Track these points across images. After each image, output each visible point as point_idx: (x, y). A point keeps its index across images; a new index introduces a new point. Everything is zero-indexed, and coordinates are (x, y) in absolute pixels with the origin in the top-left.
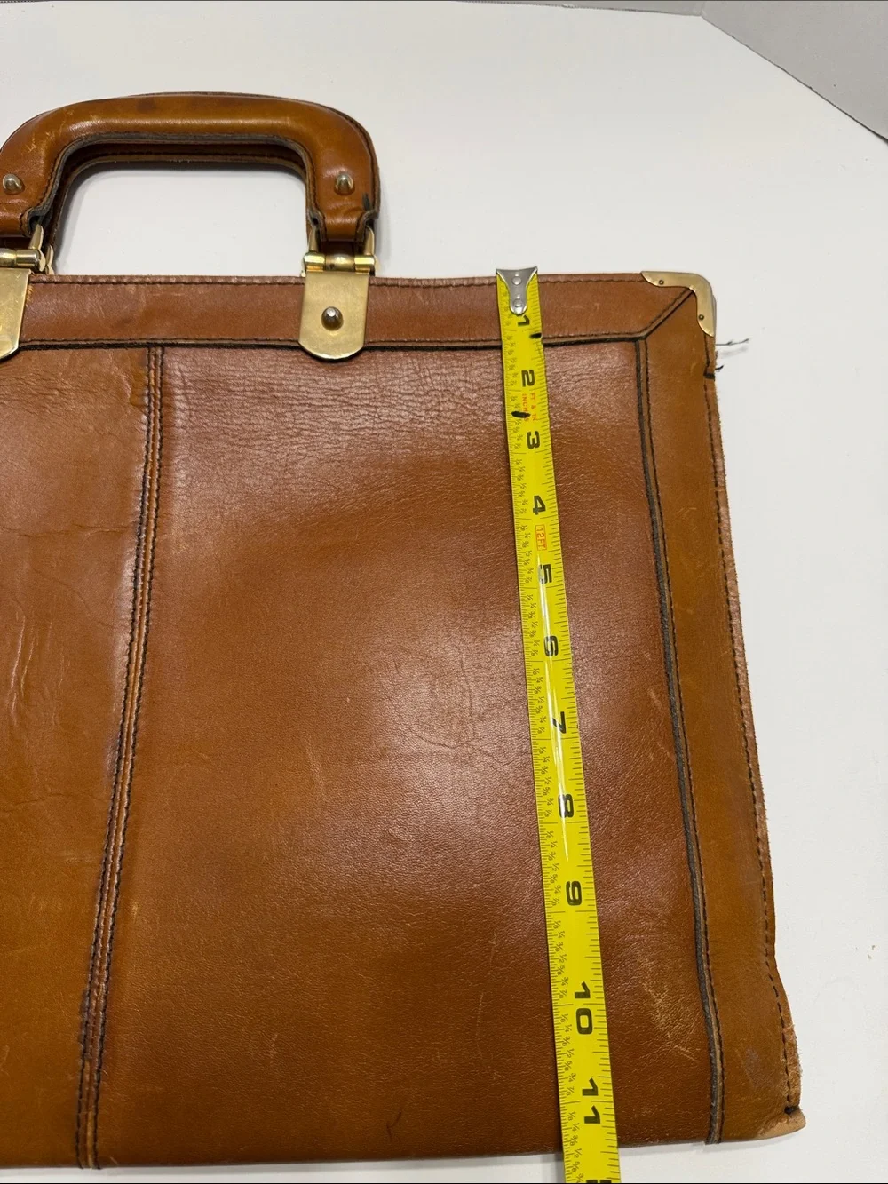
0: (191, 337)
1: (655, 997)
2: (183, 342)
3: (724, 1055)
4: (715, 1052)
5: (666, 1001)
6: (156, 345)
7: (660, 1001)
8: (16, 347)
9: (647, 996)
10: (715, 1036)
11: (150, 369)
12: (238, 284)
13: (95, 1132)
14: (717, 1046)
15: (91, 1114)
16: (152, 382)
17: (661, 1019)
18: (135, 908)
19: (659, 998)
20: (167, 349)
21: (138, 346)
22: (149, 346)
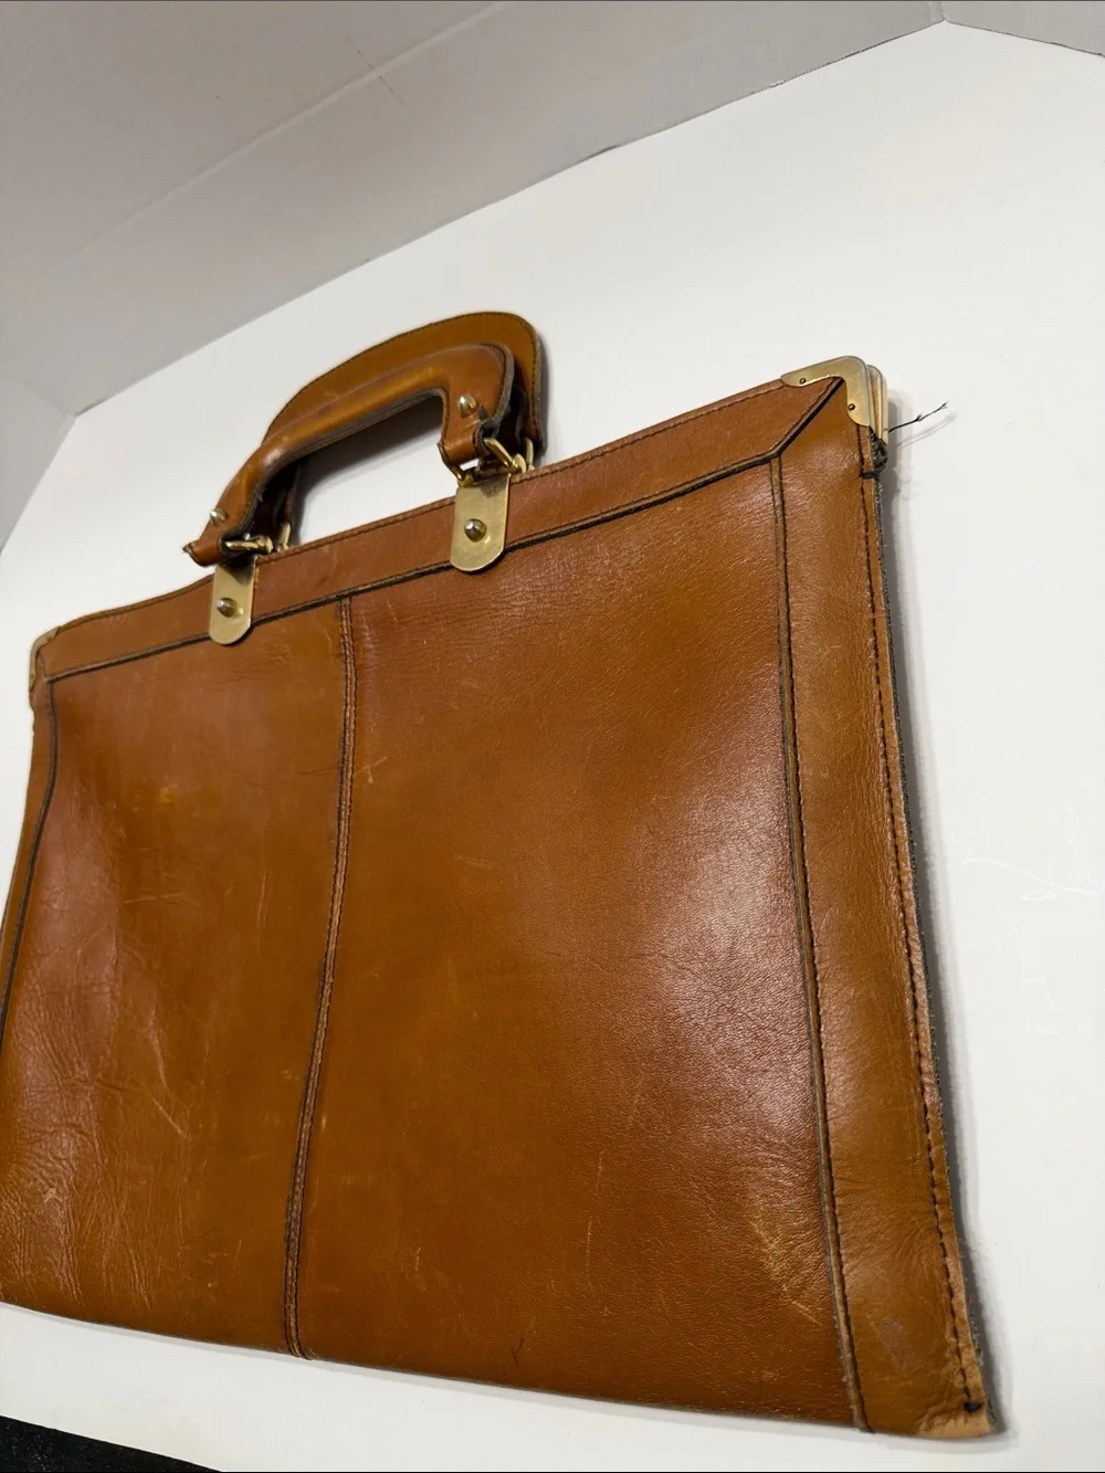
0: (368, 581)
1: (767, 1241)
2: (362, 588)
3: (852, 1320)
4: (837, 1314)
5: (780, 1245)
6: (344, 597)
7: (773, 1246)
8: (249, 626)
9: (758, 1240)
10: (838, 1295)
11: (342, 619)
12: (404, 519)
13: (296, 1323)
14: (840, 1308)
15: (293, 1306)
16: (346, 632)
17: (776, 1268)
18: (324, 1121)
19: (771, 1242)
20: (354, 597)
21: (331, 601)
22: (340, 598)
